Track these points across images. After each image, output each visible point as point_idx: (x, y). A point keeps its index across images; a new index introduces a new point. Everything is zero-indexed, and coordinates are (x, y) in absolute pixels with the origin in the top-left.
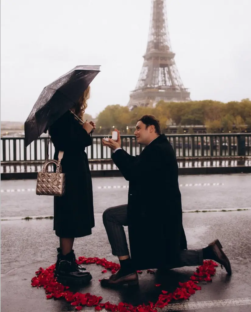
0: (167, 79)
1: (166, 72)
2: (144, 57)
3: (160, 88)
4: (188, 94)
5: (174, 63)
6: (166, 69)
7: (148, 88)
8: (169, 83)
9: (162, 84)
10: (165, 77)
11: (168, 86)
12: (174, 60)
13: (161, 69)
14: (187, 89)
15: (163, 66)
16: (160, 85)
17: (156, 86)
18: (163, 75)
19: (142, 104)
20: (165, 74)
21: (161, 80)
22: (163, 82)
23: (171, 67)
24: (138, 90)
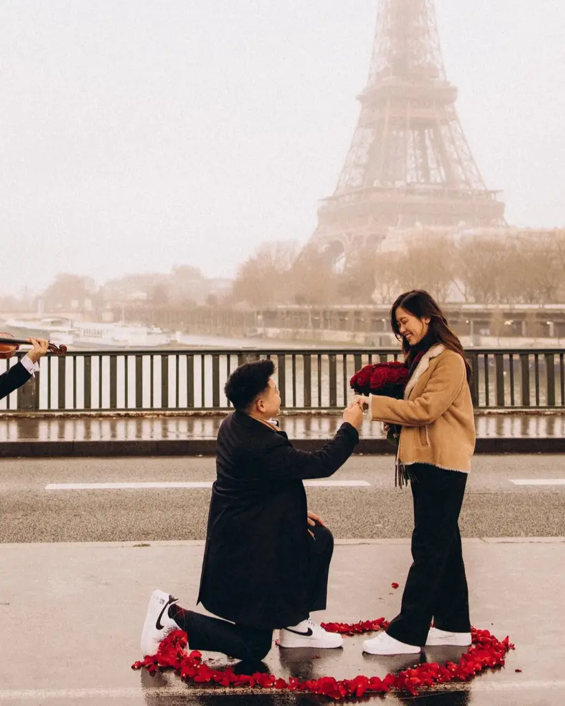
0: (432, 165)
1: (428, 143)
2: (362, 99)
3: (410, 190)
4: (499, 209)
5: (454, 117)
6: (428, 133)
7: (377, 190)
8: (438, 176)
9: (417, 178)
10: (424, 155)
11: (436, 183)
12: (454, 108)
13: (412, 136)
14: (495, 192)
15: (421, 125)
16: (409, 180)
17: (399, 184)
18: (418, 152)
19: (356, 238)
20: (424, 148)
21: (414, 166)
22: (420, 173)
23: (444, 130)
24: (343, 196)
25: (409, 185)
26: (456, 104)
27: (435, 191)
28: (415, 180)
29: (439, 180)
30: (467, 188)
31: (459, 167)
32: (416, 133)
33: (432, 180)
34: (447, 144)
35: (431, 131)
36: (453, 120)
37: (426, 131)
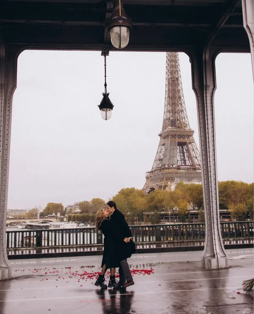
0: (187, 159)
1: (185, 151)
2: (160, 135)
6: (185, 147)
7: (166, 168)
10: (184, 156)
12: (193, 138)
15: (181, 144)
17: (174, 166)
18: (182, 154)
19: (159, 186)
20: (183, 153)
21: (180, 159)
22: (182, 162)
23: (190, 146)
24: (154, 171)
25: (178, 166)
26: (193, 136)
27: (188, 168)
28: (181, 164)
29: (189, 164)
30: (199, 167)
31: (196, 160)
32: (181, 147)
33: (187, 164)
34: (191, 151)
35: (186, 146)
36: (193, 142)
37: (184, 146)
